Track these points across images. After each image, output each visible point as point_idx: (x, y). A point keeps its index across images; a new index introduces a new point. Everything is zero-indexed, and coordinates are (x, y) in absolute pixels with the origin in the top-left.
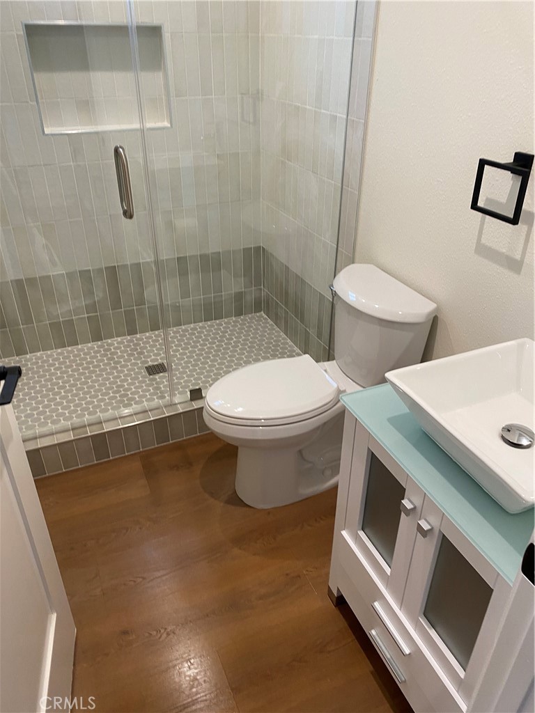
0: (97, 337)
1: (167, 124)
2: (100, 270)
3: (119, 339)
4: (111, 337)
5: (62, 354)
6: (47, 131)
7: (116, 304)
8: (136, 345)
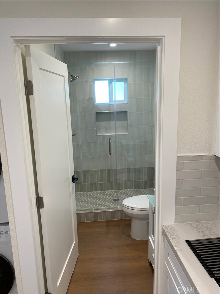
0: (102, 190)
1: (127, 133)
2: (105, 170)
3: (108, 191)
4: (106, 190)
5: (92, 193)
6: (97, 134)
7: (109, 180)
8: (112, 193)
